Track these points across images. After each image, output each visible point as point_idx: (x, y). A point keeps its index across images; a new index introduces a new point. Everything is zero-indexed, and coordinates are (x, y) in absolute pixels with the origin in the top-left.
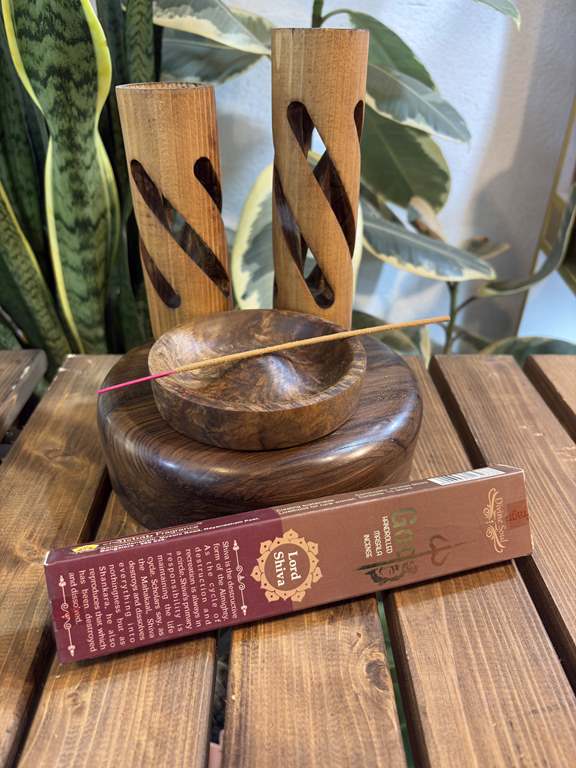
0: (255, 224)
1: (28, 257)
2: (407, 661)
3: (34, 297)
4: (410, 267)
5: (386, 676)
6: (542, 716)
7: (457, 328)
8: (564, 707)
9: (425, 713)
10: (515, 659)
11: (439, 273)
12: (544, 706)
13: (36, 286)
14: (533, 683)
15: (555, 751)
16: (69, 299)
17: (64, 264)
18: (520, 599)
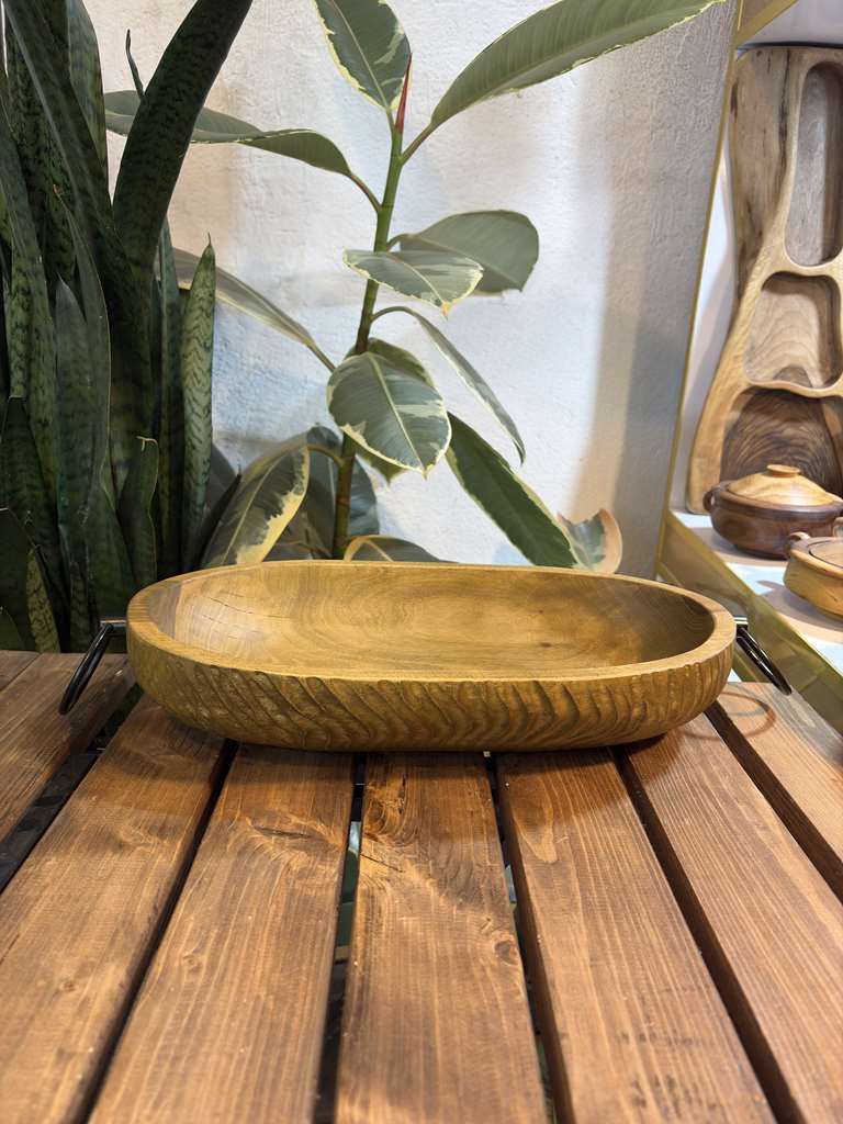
2: (538, 944)
5: (515, 954)
6: (675, 994)
8: (699, 988)
9: (554, 986)
10: (652, 946)
12: (679, 985)
14: (668, 967)
15: (686, 1023)
18: (662, 898)
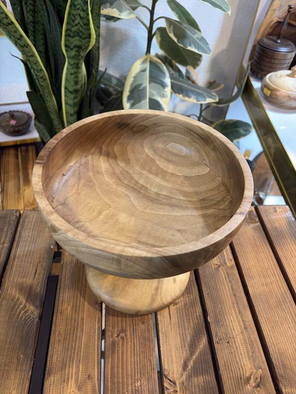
0: (131, 85)
1: (53, 101)
3: (54, 115)
4: (187, 99)
7: (203, 117)
11: (198, 100)
13: (55, 111)
16: (66, 115)
17: (66, 104)
